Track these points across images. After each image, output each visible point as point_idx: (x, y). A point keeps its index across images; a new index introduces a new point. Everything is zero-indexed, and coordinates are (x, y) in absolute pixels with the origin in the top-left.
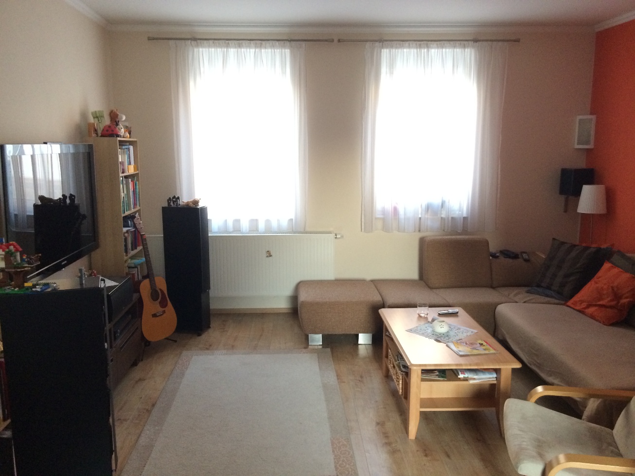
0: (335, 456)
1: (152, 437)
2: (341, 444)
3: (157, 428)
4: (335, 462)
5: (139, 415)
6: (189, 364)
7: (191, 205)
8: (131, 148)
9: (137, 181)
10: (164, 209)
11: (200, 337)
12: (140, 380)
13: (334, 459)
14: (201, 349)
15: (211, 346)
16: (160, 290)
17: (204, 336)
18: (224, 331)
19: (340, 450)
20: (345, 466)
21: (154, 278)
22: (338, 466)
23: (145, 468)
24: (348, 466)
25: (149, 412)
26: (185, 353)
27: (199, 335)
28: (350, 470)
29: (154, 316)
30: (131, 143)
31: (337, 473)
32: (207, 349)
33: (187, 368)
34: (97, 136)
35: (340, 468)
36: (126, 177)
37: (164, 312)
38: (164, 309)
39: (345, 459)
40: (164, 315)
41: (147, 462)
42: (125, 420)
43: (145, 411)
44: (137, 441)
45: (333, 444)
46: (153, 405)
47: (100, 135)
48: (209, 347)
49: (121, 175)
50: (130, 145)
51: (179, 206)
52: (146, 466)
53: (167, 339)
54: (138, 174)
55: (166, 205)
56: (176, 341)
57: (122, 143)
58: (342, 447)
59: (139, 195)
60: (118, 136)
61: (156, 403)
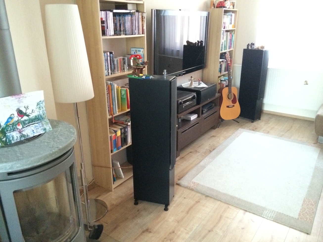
0: (303, 208)
1: (206, 163)
2: (310, 203)
3: (210, 160)
4: (300, 211)
5: (206, 152)
6: (240, 135)
7: (260, 48)
8: (233, 14)
9: (233, 34)
10: (244, 50)
11: (252, 123)
12: (213, 136)
13: (301, 209)
14: (250, 130)
15: (256, 129)
16: (234, 94)
17: (255, 124)
18: (267, 123)
19: (307, 206)
20: (306, 216)
21: (231, 87)
22: (301, 214)
23: (197, 176)
24: (308, 216)
25: (211, 151)
26: (240, 129)
27: (252, 122)
28: (308, 219)
29: (228, 107)
30: (233, 12)
31: (298, 217)
32: (253, 130)
33: (238, 137)
34: (215, 7)
35: (302, 215)
36: (227, 31)
37: (234, 106)
38: (233, 104)
39: (308, 212)
40: (234, 107)
41: (199, 173)
42: (199, 152)
43: (209, 151)
44: (199, 162)
45: (304, 202)
46: (214, 149)
47: (216, 7)
48: (254, 129)
49: (223, 29)
50: (232, 13)
51: (253, 49)
52: (198, 175)
53: (233, 120)
54: (235, 30)
55: (246, 48)
56: (239, 123)
57: (226, 12)
58: (309, 205)
59: (234, 42)
60: (224, 7)
61: (215, 149)
